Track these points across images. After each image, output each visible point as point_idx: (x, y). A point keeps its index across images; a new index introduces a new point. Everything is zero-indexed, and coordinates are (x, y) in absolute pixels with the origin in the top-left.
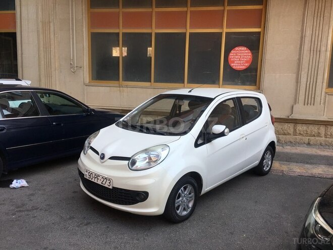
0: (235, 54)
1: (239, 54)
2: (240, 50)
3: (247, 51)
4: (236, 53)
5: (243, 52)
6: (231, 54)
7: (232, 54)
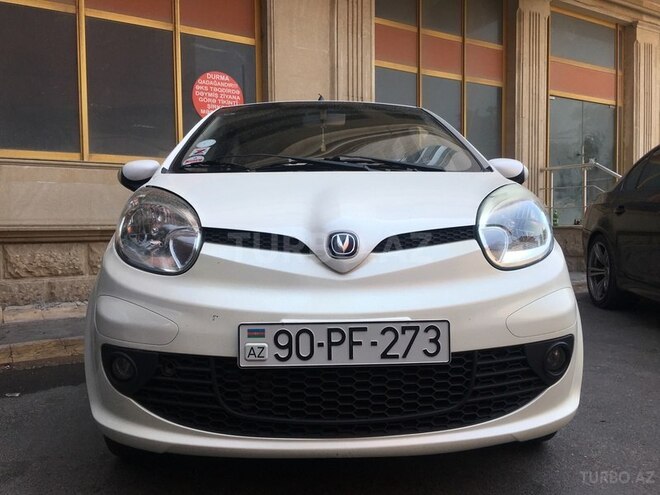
0: (206, 88)
1: (216, 89)
2: (218, 81)
3: (230, 85)
4: (209, 86)
5: (223, 84)
6: (197, 87)
7: (200, 87)
